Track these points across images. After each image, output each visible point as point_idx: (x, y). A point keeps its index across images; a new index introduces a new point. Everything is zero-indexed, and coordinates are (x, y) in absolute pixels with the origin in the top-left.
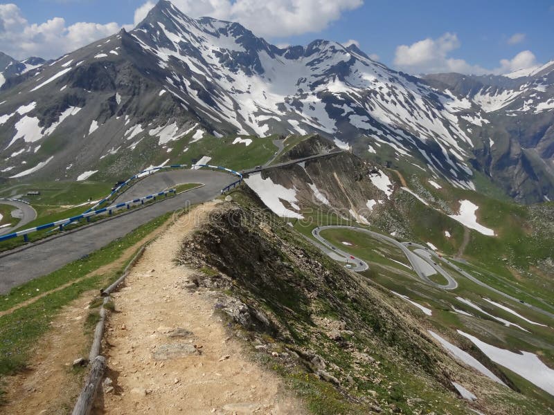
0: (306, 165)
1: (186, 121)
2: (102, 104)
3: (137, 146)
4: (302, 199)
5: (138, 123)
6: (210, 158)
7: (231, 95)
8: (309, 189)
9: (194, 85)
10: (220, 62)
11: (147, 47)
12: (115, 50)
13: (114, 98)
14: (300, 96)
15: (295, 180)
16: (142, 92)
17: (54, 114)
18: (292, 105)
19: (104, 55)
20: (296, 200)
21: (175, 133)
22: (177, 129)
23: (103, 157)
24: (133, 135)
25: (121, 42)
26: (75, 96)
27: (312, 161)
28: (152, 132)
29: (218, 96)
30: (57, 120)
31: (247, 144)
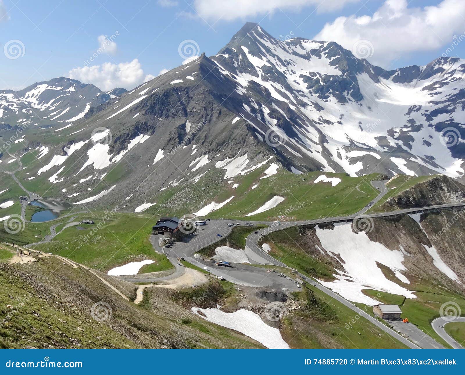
0: (423, 217)
1: (260, 153)
2: (170, 132)
3: (200, 179)
4: (414, 268)
5: (205, 154)
6: (283, 199)
7: (318, 126)
8: (425, 253)
9: (273, 114)
10: (307, 88)
11: (226, 72)
12: (191, 75)
13: (183, 126)
14: (410, 129)
15: (404, 238)
16: (214, 118)
17: (123, 142)
18: (398, 139)
19: (180, 81)
20: (403, 268)
21: (244, 166)
22: (247, 161)
23: (164, 189)
24: (197, 167)
25: (199, 67)
26: (146, 124)
27: (433, 213)
28: (219, 165)
29: (301, 126)
30: (125, 148)
31: (334, 184)
